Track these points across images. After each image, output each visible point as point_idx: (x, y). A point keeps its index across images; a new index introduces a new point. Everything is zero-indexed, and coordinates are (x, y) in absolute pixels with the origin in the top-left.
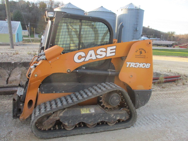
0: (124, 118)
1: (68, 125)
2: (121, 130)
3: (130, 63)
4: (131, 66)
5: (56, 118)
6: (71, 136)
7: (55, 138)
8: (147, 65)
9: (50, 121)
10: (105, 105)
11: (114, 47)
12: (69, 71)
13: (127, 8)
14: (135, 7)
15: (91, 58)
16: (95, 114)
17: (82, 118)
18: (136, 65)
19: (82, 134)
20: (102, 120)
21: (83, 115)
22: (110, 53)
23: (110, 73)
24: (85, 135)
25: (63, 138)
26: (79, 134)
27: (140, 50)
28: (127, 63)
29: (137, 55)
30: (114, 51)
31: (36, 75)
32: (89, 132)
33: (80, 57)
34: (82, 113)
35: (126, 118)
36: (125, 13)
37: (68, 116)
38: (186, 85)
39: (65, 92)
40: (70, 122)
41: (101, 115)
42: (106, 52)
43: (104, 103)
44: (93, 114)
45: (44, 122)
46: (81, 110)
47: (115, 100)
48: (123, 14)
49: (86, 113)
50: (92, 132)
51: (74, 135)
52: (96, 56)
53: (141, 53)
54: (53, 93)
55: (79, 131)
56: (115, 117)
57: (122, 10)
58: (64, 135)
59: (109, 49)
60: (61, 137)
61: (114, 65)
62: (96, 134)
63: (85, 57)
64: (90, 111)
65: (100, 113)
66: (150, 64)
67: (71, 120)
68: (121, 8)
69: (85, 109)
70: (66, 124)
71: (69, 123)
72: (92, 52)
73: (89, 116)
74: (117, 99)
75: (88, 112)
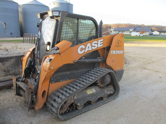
0: (112, 93)
1: (80, 105)
2: (112, 101)
3: (113, 51)
4: (113, 54)
5: (72, 101)
6: (84, 113)
7: (73, 117)
8: (122, 52)
9: (68, 105)
10: (100, 85)
11: (102, 40)
12: (75, 61)
13: (59, 2)
14: (66, 2)
15: (88, 49)
16: (96, 93)
17: (88, 98)
18: (116, 52)
19: (90, 110)
20: (100, 97)
21: (89, 95)
22: (100, 44)
23: (100, 60)
24: (93, 110)
25: (79, 116)
26: (88, 111)
27: (118, 41)
28: (111, 51)
29: (116, 45)
30: (102, 42)
31: (52, 68)
32: (94, 108)
33: (82, 49)
34: (88, 94)
35: (113, 92)
36: (57, 7)
37: (80, 98)
38: (127, 63)
39: (69, 80)
40: (81, 102)
41: (100, 92)
42: (97, 44)
43: (100, 83)
44: (95, 93)
45: (64, 107)
46: (87, 91)
47: (108, 80)
48: (56, 8)
49: (90, 93)
50: (96, 107)
51: (85, 112)
52: (91, 47)
53: (118, 43)
54: (60, 81)
55: (87, 108)
56: (107, 92)
57: (54, 3)
58: (79, 114)
59: (99, 41)
60: (77, 116)
61: (99, 54)
62: (98, 108)
63: (85, 49)
64: (93, 91)
65: (99, 92)
66: (123, 51)
67: (82, 101)
68: (53, 2)
69: (89, 90)
70: (79, 104)
71: (80, 104)
72: (89, 45)
73: (92, 95)
74: (109, 79)
75: (92, 92)
